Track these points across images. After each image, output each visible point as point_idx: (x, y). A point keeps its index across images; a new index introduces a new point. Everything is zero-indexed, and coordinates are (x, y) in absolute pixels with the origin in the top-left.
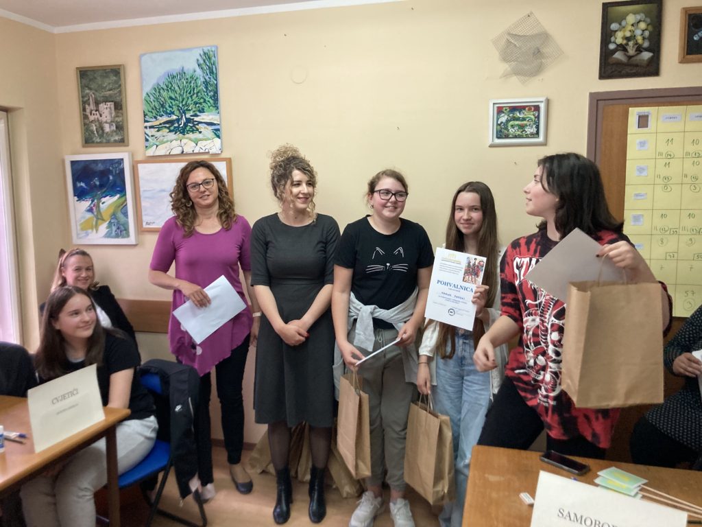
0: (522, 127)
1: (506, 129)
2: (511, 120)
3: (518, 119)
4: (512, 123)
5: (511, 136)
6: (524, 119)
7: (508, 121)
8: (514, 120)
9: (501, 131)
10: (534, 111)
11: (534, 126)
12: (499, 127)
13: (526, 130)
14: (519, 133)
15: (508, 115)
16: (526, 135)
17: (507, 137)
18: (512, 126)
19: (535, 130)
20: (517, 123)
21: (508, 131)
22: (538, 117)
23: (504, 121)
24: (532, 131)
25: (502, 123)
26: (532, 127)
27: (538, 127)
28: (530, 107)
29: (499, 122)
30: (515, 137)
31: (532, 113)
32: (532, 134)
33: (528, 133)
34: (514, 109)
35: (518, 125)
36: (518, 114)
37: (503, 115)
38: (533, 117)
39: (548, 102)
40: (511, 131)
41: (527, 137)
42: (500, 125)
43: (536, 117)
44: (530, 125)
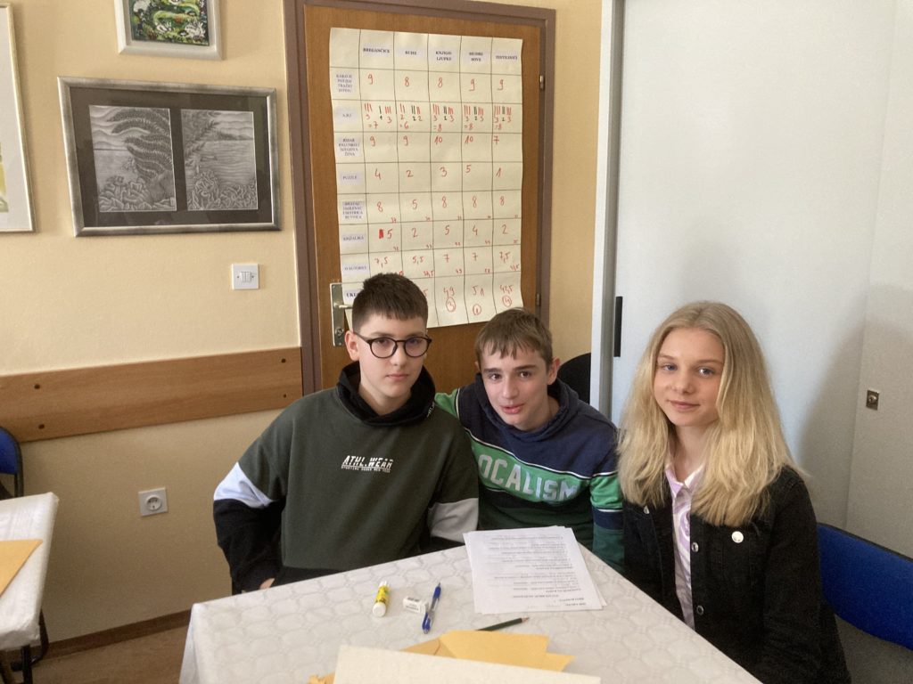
0: (178, 24)
1: (151, 23)
2: (157, 9)
3: (170, 8)
4: (159, 14)
5: (160, 38)
6: (181, 10)
7: (151, 10)
8: (162, 9)
9: (140, 27)
11: (200, 25)
12: (136, 19)
13: (188, 30)
14: (176, 34)
16: (188, 39)
17: (153, 38)
18: (161, 20)
19: (203, 32)
20: (169, 14)
21: (154, 28)
22: (206, 10)
23: (145, 9)
24: (197, 32)
25: (140, 11)
26: (196, 26)
27: (206, 27)
29: (136, 10)
30: (169, 40)
31: (194, 1)
32: (197, 39)
33: (191, 35)
35: (171, 19)
38: (196, 8)
40: (161, 28)
41: (189, 42)
42: (137, 14)
43: (201, 9)
44: (192, 21)
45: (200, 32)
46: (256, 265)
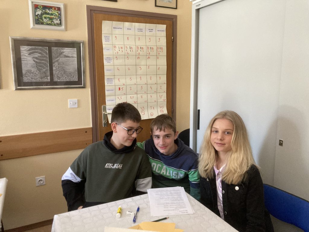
0: (51, 19)
1: (42, 19)
2: (44, 14)
3: (48, 14)
4: (44, 16)
5: (45, 24)
6: (52, 14)
7: (42, 14)
8: (45, 14)
9: (38, 20)
10: (57, 10)
12: (37, 17)
13: (54, 21)
14: (50, 22)
15: (42, 11)
16: (54, 24)
17: (42, 23)
18: (45, 18)
19: (59, 22)
20: (48, 16)
21: (43, 20)
23: (40, 14)
24: (57, 22)
25: (38, 15)
26: (57, 20)
27: (60, 20)
28: (55, 8)
29: (36, 14)
30: (48, 24)
31: (56, 11)
32: (57, 24)
33: (55, 23)
34: (45, 7)
35: (48, 17)
36: (48, 11)
37: (38, 10)
38: (57, 14)
39: (65, 6)
40: (45, 20)
41: (55, 25)
42: (37, 16)
43: (59, 14)
44: (56, 18)
45: (58, 22)
46: (77, 99)
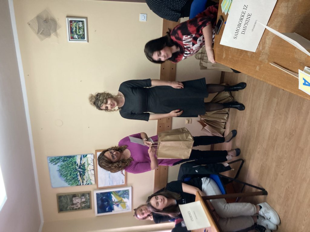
0: (80, 28)
1: (80, 35)
3: (76, 30)
4: (78, 33)
5: (83, 33)
6: (76, 27)
8: (76, 32)
9: (82, 38)
10: (72, 23)
11: (79, 23)
14: (82, 29)
15: (74, 34)
16: (83, 26)
17: (84, 35)
20: (78, 30)
22: (75, 21)
25: (78, 37)
27: (79, 21)
28: (70, 25)
29: (78, 38)
30: (84, 31)
33: (82, 25)
34: (72, 32)
35: (79, 30)
36: (74, 30)
37: (74, 36)
38: (75, 24)
39: (68, 17)
40: (81, 33)
41: (84, 26)
42: (79, 38)
44: (78, 25)
45: (81, 23)
46: (140, 14)
